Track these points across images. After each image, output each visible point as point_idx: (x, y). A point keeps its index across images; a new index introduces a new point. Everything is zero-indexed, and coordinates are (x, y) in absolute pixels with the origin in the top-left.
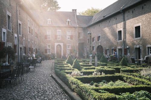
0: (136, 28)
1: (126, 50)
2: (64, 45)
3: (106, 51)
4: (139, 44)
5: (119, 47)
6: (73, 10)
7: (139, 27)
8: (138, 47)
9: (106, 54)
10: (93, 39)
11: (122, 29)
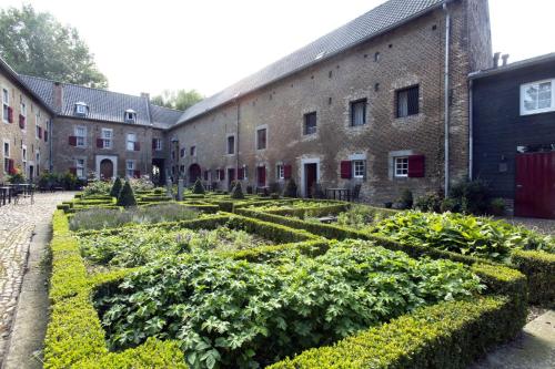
0: (259, 131)
1: (241, 172)
2: (119, 161)
3: (206, 173)
4: (263, 160)
5: (230, 167)
6: (143, 94)
7: (264, 130)
8: (261, 165)
9: (206, 179)
10: (183, 151)
11: (235, 134)
